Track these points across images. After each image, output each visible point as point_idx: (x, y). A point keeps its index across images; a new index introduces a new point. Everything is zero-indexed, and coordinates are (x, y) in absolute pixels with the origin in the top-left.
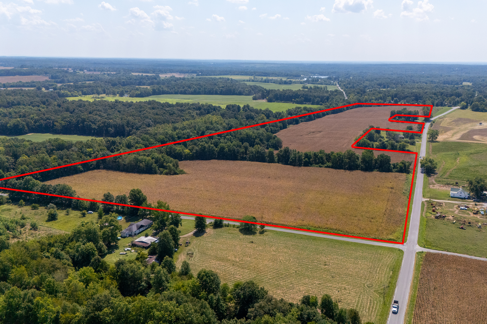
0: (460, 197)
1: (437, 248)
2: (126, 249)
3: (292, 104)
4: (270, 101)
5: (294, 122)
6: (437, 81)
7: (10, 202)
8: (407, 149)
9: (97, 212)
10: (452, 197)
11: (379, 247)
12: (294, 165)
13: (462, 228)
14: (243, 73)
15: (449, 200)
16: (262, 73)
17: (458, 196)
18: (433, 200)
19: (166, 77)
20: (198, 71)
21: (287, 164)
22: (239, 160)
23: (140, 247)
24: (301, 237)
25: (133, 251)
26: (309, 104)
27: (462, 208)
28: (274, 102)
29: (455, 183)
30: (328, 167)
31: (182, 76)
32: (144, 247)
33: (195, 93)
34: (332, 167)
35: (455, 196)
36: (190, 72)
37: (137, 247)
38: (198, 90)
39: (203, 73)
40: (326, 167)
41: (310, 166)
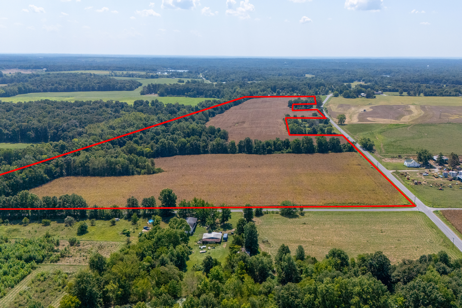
0: (414, 166)
1: (442, 207)
2: (202, 248)
3: (185, 97)
4: (162, 95)
5: (212, 115)
6: (285, 73)
7: (7, 221)
8: (332, 132)
9: (122, 218)
10: (408, 167)
11: (403, 212)
12: (260, 154)
13: (441, 189)
14: (96, 68)
15: (408, 169)
16: (117, 67)
17: (412, 165)
18: (399, 171)
19: (10, 73)
20: (42, 66)
21: (252, 153)
22: (202, 154)
23: (212, 243)
24: (339, 213)
25: (209, 248)
26: (202, 97)
27: (425, 174)
28: (166, 96)
29: (398, 156)
30: (289, 152)
31: (29, 72)
32: (216, 243)
33: (69, 89)
34: (293, 152)
35: (410, 166)
36: (31, 67)
37: (210, 243)
38: (71, 86)
39: (49, 68)
40: (287, 153)
41: (273, 153)
